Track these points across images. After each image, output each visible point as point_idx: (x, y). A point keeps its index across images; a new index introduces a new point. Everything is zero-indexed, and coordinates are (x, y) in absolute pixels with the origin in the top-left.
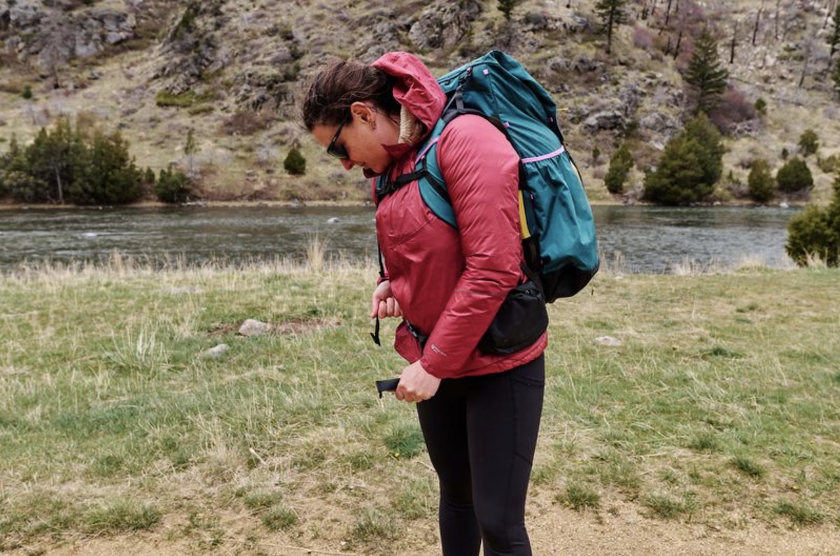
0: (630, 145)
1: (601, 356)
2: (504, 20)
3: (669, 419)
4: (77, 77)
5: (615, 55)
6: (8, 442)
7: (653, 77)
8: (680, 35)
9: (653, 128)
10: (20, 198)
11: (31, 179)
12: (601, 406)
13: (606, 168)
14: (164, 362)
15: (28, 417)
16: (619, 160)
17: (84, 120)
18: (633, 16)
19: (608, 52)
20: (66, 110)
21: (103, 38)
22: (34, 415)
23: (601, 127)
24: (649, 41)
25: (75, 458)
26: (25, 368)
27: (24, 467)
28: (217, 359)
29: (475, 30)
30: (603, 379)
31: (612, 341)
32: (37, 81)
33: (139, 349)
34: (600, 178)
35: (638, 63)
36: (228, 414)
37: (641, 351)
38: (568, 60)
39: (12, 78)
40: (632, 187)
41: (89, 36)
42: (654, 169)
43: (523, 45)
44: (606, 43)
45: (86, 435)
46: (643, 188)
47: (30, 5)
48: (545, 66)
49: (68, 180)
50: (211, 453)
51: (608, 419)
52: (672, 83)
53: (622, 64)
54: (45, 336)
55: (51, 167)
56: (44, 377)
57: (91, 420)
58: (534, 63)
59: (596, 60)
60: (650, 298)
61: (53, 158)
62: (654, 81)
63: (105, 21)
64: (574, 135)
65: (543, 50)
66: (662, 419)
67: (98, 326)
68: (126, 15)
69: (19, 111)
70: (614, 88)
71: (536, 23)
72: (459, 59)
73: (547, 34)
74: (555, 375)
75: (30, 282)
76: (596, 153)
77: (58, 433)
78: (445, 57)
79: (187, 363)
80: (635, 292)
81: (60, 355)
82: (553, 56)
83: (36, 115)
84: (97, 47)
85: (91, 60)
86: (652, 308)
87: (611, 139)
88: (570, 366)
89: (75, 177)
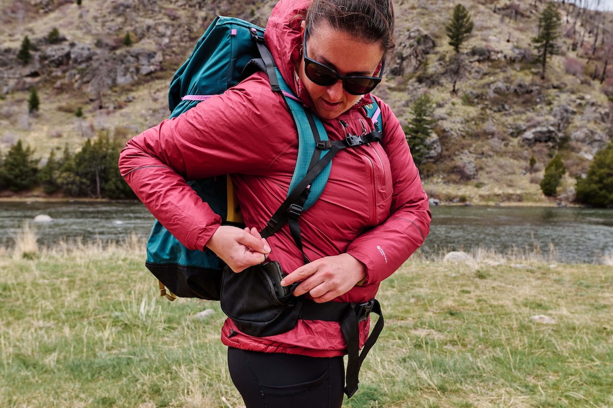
0: (562, 155)
1: (536, 332)
2: (454, 52)
3: (601, 391)
4: (116, 100)
5: (549, 80)
6: (27, 381)
7: (582, 98)
8: (606, 63)
9: (583, 141)
10: (69, 193)
11: (78, 178)
12: (537, 376)
13: (541, 175)
14: (161, 322)
15: (47, 361)
16: (553, 168)
17: (121, 133)
18: (564, 48)
19: (543, 78)
20: (106, 125)
21: (138, 70)
22: (50, 360)
23: (537, 140)
24: (578, 68)
25: (77, 397)
26: (52, 322)
27: (36, 402)
28: (204, 321)
29: (429, 62)
30: (539, 352)
31: (547, 319)
32: (87, 103)
33: (142, 310)
34: (537, 183)
35: (569, 87)
36: (207, 367)
37: (574, 329)
38: (508, 85)
39: (69, 101)
40: (565, 191)
41: (127, 69)
42: (584, 176)
43: (470, 72)
44: (541, 70)
45: (89, 378)
46: (574, 192)
47: (86, 47)
48: (488, 90)
49: (105, 180)
50: (189, 400)
51: (543, 388)
52: (599, 103)
53: (554, 87)
54: (71, 298)
55: (93, 170)
56: (64, 330)
57: (95, 366)
58: (479, 87)
59: (532, 85)
60: (581, 284)
61: (94, 162)
62: (583, 102)
63: (141, 58)
64: (514, 146)
65: (487, 77)
66: (594, 390)
67: (112, 292)
68: (155, 53)
69: (71, 126)
70: (548, 108)
71: (481, 55)
72: (416, 84)
73: (490, 64)
74: (494, 347)
75: (66, 256)
76: (533, 162)
77: (67, 376)
78: (405, 83)
79: (179, 323)
80: (568, 278)
81: (79, 313)
82: (495, 82)
83: (84, 129)
84: (132, 77)
85: (128, 87)
86: (584, 293)
87: (546, 150)
88: (508, 339)
89: (110, 177)
